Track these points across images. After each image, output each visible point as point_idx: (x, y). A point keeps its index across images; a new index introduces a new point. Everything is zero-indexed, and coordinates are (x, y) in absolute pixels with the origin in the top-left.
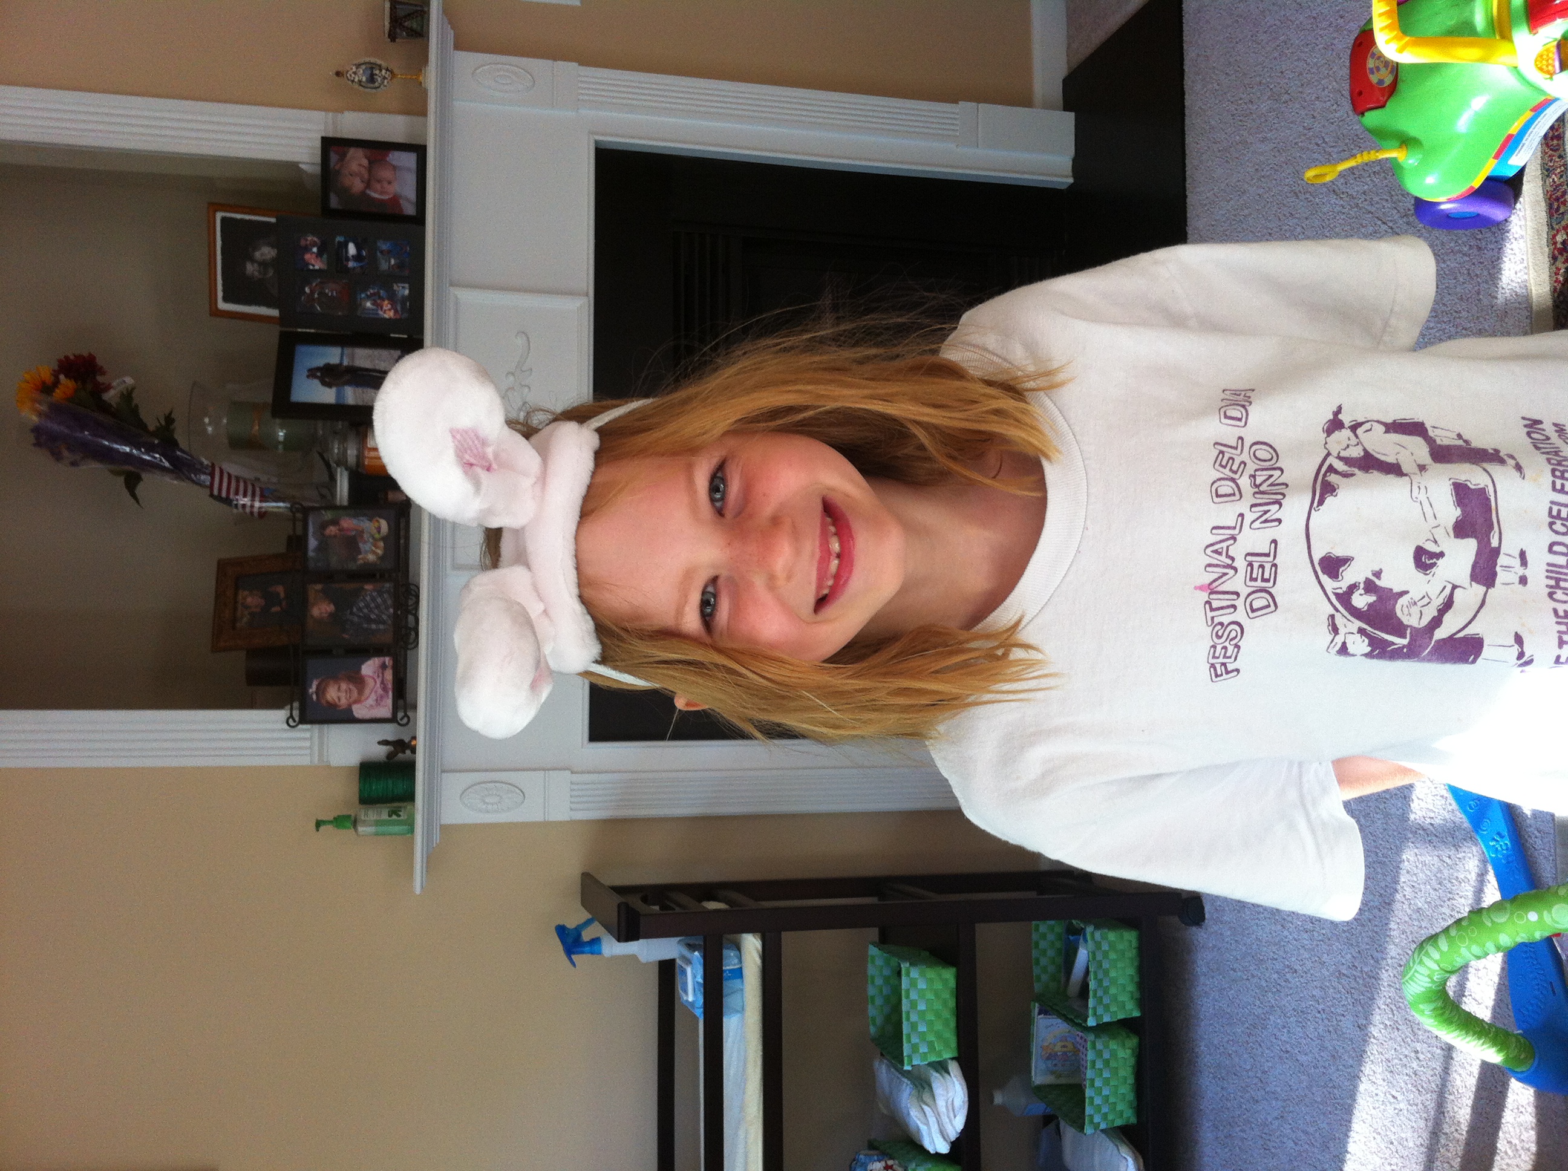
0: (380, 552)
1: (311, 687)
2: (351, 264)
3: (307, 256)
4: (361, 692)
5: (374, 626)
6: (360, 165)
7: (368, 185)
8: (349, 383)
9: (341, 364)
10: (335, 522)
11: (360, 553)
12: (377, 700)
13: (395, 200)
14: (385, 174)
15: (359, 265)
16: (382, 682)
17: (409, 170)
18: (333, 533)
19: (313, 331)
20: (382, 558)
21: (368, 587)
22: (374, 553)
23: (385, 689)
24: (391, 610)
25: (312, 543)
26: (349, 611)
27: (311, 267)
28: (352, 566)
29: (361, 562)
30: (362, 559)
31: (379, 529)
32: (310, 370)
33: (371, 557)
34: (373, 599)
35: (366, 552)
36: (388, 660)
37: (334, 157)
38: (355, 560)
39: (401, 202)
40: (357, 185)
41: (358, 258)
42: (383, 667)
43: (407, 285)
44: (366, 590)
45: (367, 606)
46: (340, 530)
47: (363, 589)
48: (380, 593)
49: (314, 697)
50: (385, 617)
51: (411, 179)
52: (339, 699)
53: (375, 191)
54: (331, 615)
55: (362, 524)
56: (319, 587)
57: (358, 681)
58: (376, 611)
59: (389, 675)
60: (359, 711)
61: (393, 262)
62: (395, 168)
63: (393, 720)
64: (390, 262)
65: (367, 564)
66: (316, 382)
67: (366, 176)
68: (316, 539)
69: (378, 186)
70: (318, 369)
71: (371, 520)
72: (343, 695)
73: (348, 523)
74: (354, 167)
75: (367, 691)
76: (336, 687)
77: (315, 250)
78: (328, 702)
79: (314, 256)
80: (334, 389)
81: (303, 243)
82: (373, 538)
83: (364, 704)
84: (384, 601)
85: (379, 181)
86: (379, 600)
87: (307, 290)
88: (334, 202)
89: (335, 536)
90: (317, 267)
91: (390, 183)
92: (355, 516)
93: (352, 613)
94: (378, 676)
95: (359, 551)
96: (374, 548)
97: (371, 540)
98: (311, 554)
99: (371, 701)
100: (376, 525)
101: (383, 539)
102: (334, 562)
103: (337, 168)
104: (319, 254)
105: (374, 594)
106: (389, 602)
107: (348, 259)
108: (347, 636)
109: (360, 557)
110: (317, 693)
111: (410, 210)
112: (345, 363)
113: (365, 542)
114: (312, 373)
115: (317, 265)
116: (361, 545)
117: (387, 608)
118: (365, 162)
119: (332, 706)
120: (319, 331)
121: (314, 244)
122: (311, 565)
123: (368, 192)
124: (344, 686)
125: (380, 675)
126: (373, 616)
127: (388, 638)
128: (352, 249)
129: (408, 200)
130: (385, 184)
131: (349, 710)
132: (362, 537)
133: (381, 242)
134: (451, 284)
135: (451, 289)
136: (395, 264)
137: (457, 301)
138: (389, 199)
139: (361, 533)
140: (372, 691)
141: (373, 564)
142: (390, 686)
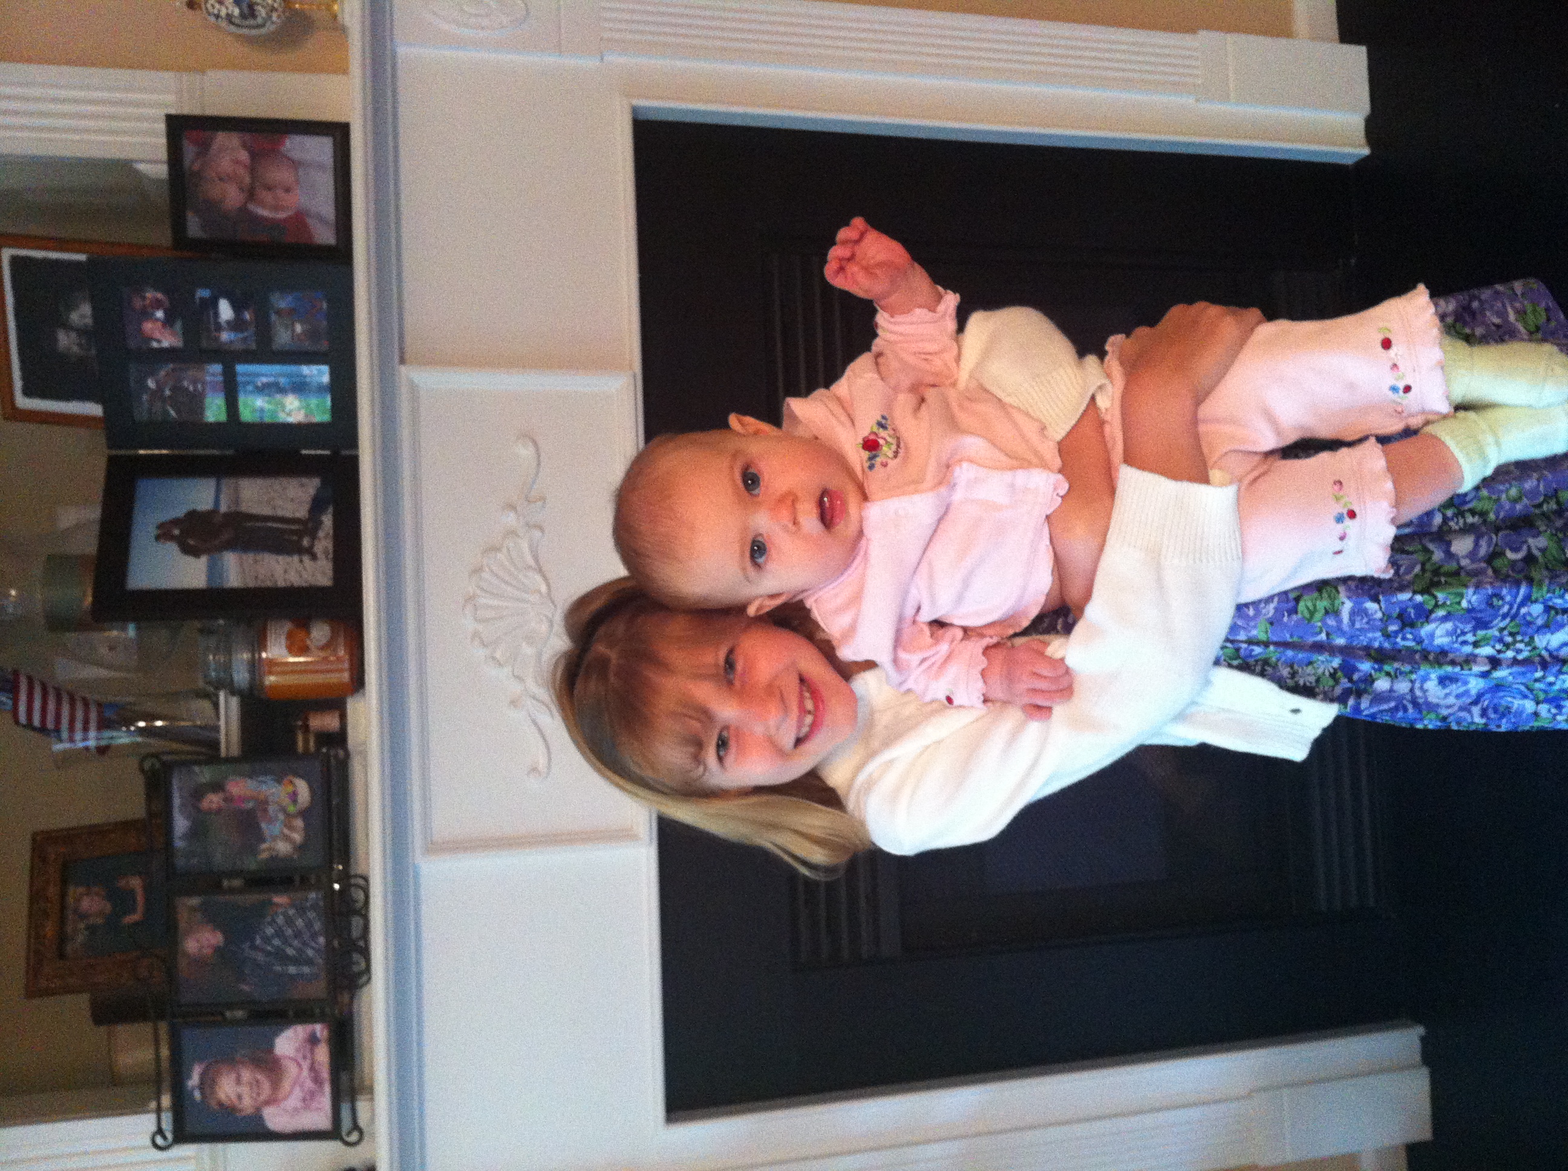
0: (297, 837)
1: (189, 1077)
2: (225, 336)
3: (148, 326)
4: (276, 1084)
5: (292, 970)
6: (237, 162)
7: (251, 195)
8: (229, 545)
9: (214, 512)
10: (217, 787)
11: (264, 840)
12: (304, 1100)
13: (300, 218)
14: (279, 174)
15: (241, 336)
16: (312, 1068)
17: (321, 167)
18: (214, 806)
19: (164, 452)
20: (301, 848)
21: (280, 899)
22: (287, 839)
23: (317, 1080)
25: (181, 824)
26: (248, 943)
27: (155, 345)
28: (251, 864)
29: (264, 856)
30: (269, 849)
31: (294, 796)
32: (161, 526)
33: (283, 848)
35: (274, 839)
36: (320, 1029)
37: (189, 150)
39: (310, 221)
40: (232, 197)
41: (237, 325)
42: (313, 1040)
43: (326, 367)
44: (277, 905)
45: (279, 933)
46: (225, 800)
47: (271, 903)
48: (301, 910)
49: (197, 1095)
50: (310, 953)
51: (325, 183)
52: (240, 1097)
53: (264, 207)
54: (217, 950)
55: (264, 788)
56: (195, 901)
57: (271, 1066)
58: (296, 943)
59: (323, 1054)
60: (275, 1119)
61: (298, 328)
62: (295, 165)
63: (333, 1134)
64: (293, 331)
65: (274, 859)
66: (173, 548)
67: (247, 180)
68: (187, 818)
69: (267, 197)
70: (175, 522)
71: (279, 781)
72: (245, 1090)
73: (241, 787)
74: (225, 164)
75: (286, 1084)
76: (233, 1076)
77: (160, 314)
78: (220, 1104)
79: (159, 324)
80: (204, 559)
81: (138, 303)
82: (284, 810)
83: (282, 1105)
84: (309, 925)
85: (269, 188)
86: (300, 923)
87: (151, 384)
88: (194, 228)
89: (219, 811)
90: (166, 344)
91: (288, 190)
92: (251, 775)
93: (254, 947)
94: (305, 1057)
95: (260, 837)
96: (286, 831)
97: (281, 817)
98: (179, 843)
99: (294, 1101)
100: (290, 789)
101: (304, 814)
102: (220, 858)
103: (196, 167)
104: (168, 322)
105: (291, 912)
106: (317, 926)
107: (219, 328)
108: (246, 988)
109: (264, 846)
110: (202, 1086)
111: (325, 236)
112: (223, 509)
113: (271, 821)
114: (164, 533)
115: (167, 340)
116: (263, 825)
117: (314, 936)
118: (244, 156)
119: (229, 1110)
120: (176, 452)
121: (158, 304)
122: (180, 862)
123: (251, 207)
124: (246, 1075)
125: (309, 1055)
126: (290, 952)
127: (318, 989)
128: (225, 311)
129: (321, 219)
130: (280, 193)
131: (257, 1118)
132: (265, 810)
133: (277, 295)
134: (402, 361)
135: (403, 369)
136: (304, 332)
137: (413, 388)
138: (290, 217)
139: (263, 804)
140: (295, 1084)
141: (287, 859)
142: (325, 1074)
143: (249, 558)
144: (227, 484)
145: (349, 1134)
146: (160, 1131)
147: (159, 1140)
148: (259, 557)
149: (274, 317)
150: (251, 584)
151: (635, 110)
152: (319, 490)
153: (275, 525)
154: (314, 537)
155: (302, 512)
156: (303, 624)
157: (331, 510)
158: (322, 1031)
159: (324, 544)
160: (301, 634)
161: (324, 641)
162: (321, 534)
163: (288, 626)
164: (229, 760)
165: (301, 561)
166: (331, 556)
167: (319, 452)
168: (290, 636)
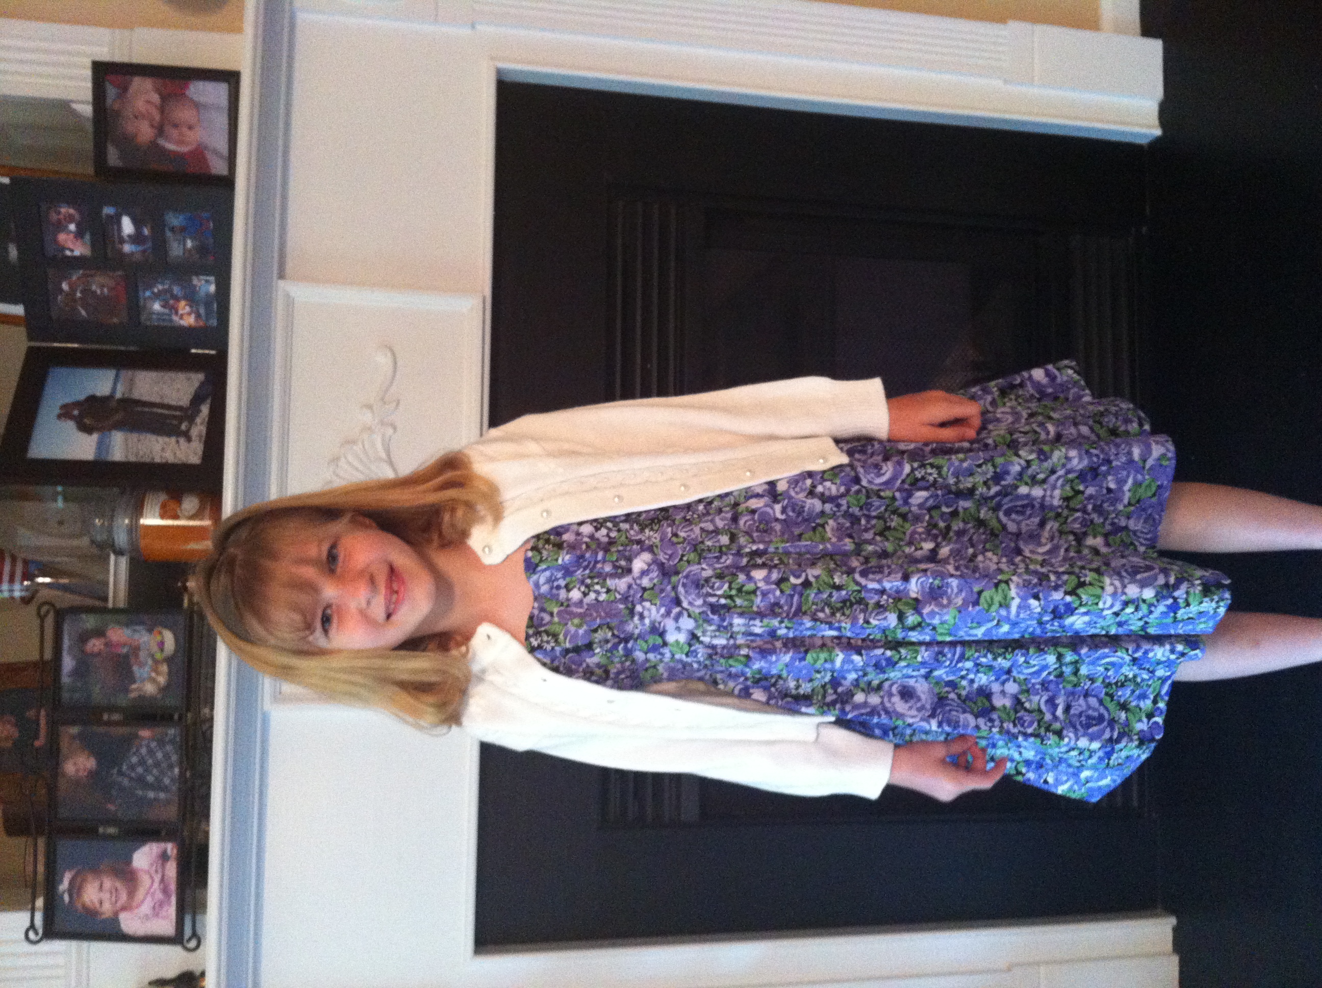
0: (162, 680)
1: (61, 881)
3: (62, 237)
4: (131, 893)
5: (151, 795)
6: (148, 102)
7: (160, 130)
8: (119, 426)
9: (111, 397)
10: (100, 633)
11: (135, 682)
12: (154, 908)
13: (199, 154)
16: (162, 880)
18: (96, 649)
20: (164, 690)
21: (145, 733)
22: (153, 681)
23: (165, 891)
24: (177, 770)
25: (68, 663)
26: (115, 771)
27: (68, 253)
28: (122, 701)
29: (133, 695)
30: (139, 689)
31: (161, 645)
32: (64, 407)
33: (150, 689)
34: (151, 752)
35: (143, 681)
36: (170, 848)
37: (111, 92)
38: (127, 691)
39: (208, 155)
42: (164, 857)
43: (212, 279)
44: (143, 738)
45: (142, 762)
46: (106, 644)
47: (136, 736)
48: (161, 743)
49: (66, 898)
50: (167, 781)
52: (101, 903)
53: (170, 142)
54: (92, 774)
55: (136, 636)
56: (74, 730)
57: (128, 877)
58: (155, 771)
59: (172, 869)
60: (129, 923)
61: (189, 244)
62: (197, 106)
64: (184, 245)
66: (70, 425)
67: (157, 117)
69: (174, 133)
70: (77, 404)
71: (150, 630)
72: (106, 896)
73: (119, 634)
74: (140, 105)
75: (140, 893)
76: (97, 884)
77: (72, 227)
78: (84, 906)
79: (72, 236)
80: (95, 437)
81: (54, 217)
82: (152, 656)
83: (136, 911)
84: (167, 756)
85: (176, 126)
86: (160, 755)
87: (65, 286)
88: (113, 157)
89: (99, 654)
90: (77, 253)
91: (190, 128)
92: (129, 625)
93: (120, 773)
94: (156, 871)
95: (130, 678)
96: (153, 675)
97: (150, 662)
98: (65, 680)
99: (146, 908)
100: (159, 638)
101: (169, 660)
102: (97, 694)
103: (116, 107)
104: (79, 234)
105: (153, 745)
106: (174, 758)
109: (134, 686)
110: (70, 891)
112: (118, 395)
113: (142, 665)
114: (66, 413)
115: (79, 249)
116: (135, 668)
117: (171, 767)
118: (156, 98)
119: (91, 913)
120: (86, 346)
121: (71, 219)
122: (65, 696)
123: (162, 142)
124: (108, 883)
125: (160, 870)
126: (150, 779)
130: (185, 130)
131: (115, 920)
132: (137, 656)
138: (191, 152)
139: (136, 649)
140: (147, 894)
141: (152, 698)
142: (173, 887)
144: (126, 374)
145: (189, 940)
146: (32, 926)
147: (32, 935)
148: (142, 437)
149: (169, 234)
150: (132, 459)
151: (499, 72)
152: (202, 384)
153: (160, 411)
154: (191, 420)
156: (176, 496)
157: (209, 401)
158: (172, 849)
160: (172, 505)
161: (193, 512)
163: (163, 497)
164: (116, 611)
166: (203, 439)
167: (207, 352)
168: (164, 506)
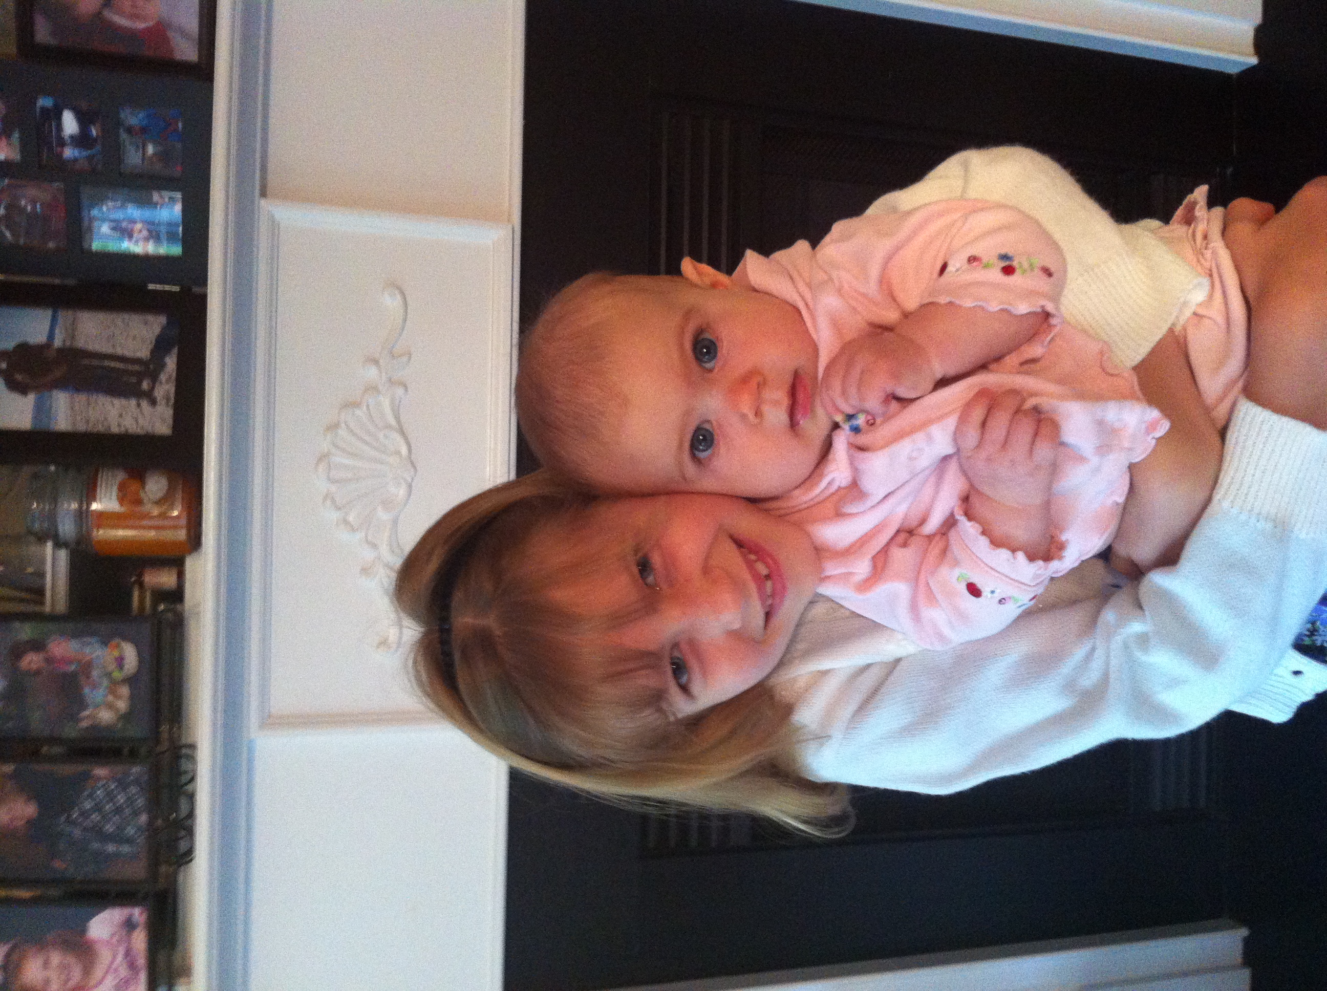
0: (122, 705)
2: (69, 153)
4: (87, 971)
5: (111, 848)
8: (62, 384)
9: (48, 345)
10: (37, 645)
11: (85, 707)
12: (117, 987)
15: (85, 153)
16: (128, 953)
18: (34, 666)
20: (126, 717)
21: (101, 772)
26: (63, 819)
28: (70, 731)
31: (120, 661)
34: (110, 796)
35: (97, 706)
36: (138, 914)
39: (170, 34)
41: (82, 140)
42: (129, 925)
43: (178, 195)
44: (99, 779)
45: (98, 808)
46: (47, 661)
47: (90, 775)
53: (121, 13)
54: (30, 822)
55: (87, 650)
56: (8, 768)
57: (83, 950)
58: (115, 819)
59: (140, 940)
61: (150, 149)
64: (145, 152)
65: (95, 728)
68: (5, 677)
70: (5, 355)
71: (105, 643)
72: (53, 975)
73: (63, 648)
76: (41, 959)
80: (31, 398)
82: (109, 675)
84: (130, 801)
88: (43, 33)
89: (38, 672)
90: (2, 157)
92: (76, 635)
93: (69, 821)
94: (120, 942)
95: (82, 704)
96: (110, 698)
97: (105, 683)
100: (116, 653)
101: (131, 681)
102: (38, 721)
104: (5, 132)
105: (112, 786)
106: (140, 802)
107: (62, 143)
108: (59, 864)
109: (85, 713)
111: (187, 52)
112: (58, 343)
113: (94, 687)
115: (3, 152)
116: (86, 690)
117: (136, 813)
120: (11, 278)
123: (108, 14)
124: (56, 958)
125: (124, 939)
127: (138, 870)
128: (70, 124)
132: (89, 675)
133: (128, 111)
134: (263, 194)
135: (263, 202)
136: (154, 154)
137: (274, 226)
138: (148, 30)
139: (86, 667)
140: (107, 972)
141: (109, 728)
142: (142, 961)
143: (82, 398)
144: (65, 316)
149: (124, 136)
150: (82, 427)
152: (164, 329)
153: (113, 364)
154: (154, 378)
155: (143, 352)
156: (138, 475)
157: (175, 351)
158: (141, 914)
159: (165, 388)
160: (134, 486)
161: (160, 495)
162: (163, 377)
163: (121, 476)
164: (53, 618)
165: (139, 405)
166: (172, 401)
167: (167, 288)
168: (122, 488)
